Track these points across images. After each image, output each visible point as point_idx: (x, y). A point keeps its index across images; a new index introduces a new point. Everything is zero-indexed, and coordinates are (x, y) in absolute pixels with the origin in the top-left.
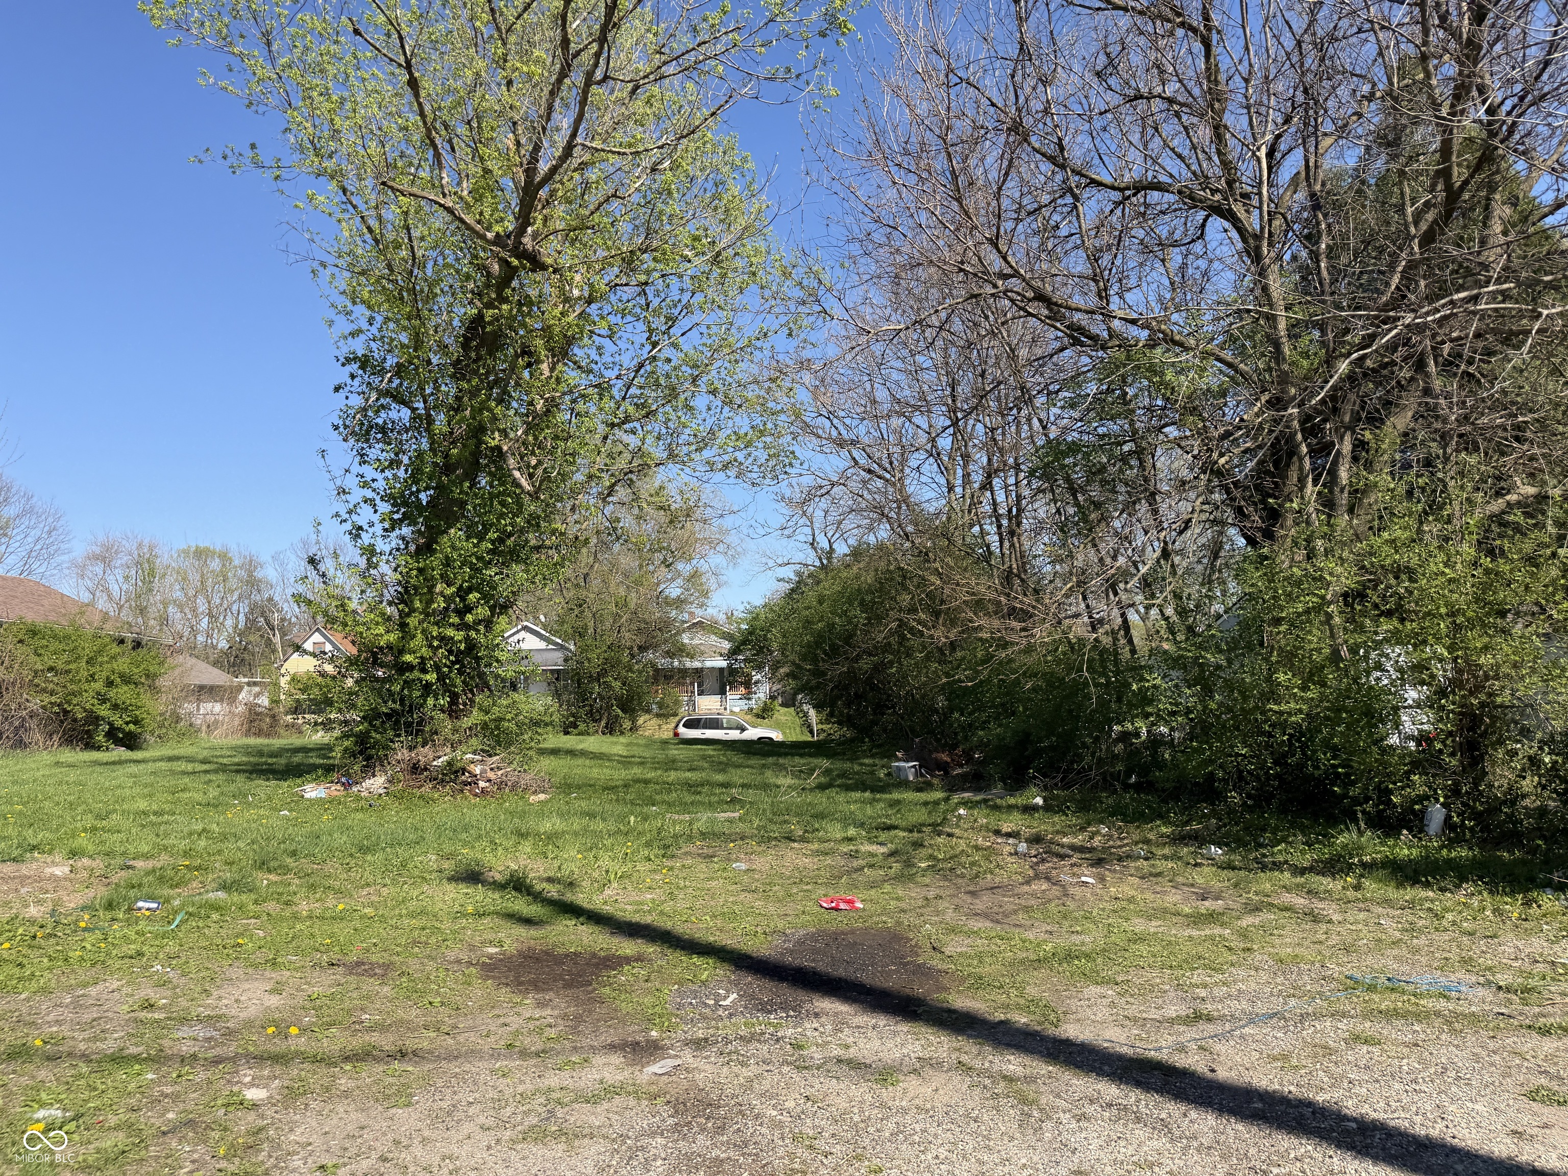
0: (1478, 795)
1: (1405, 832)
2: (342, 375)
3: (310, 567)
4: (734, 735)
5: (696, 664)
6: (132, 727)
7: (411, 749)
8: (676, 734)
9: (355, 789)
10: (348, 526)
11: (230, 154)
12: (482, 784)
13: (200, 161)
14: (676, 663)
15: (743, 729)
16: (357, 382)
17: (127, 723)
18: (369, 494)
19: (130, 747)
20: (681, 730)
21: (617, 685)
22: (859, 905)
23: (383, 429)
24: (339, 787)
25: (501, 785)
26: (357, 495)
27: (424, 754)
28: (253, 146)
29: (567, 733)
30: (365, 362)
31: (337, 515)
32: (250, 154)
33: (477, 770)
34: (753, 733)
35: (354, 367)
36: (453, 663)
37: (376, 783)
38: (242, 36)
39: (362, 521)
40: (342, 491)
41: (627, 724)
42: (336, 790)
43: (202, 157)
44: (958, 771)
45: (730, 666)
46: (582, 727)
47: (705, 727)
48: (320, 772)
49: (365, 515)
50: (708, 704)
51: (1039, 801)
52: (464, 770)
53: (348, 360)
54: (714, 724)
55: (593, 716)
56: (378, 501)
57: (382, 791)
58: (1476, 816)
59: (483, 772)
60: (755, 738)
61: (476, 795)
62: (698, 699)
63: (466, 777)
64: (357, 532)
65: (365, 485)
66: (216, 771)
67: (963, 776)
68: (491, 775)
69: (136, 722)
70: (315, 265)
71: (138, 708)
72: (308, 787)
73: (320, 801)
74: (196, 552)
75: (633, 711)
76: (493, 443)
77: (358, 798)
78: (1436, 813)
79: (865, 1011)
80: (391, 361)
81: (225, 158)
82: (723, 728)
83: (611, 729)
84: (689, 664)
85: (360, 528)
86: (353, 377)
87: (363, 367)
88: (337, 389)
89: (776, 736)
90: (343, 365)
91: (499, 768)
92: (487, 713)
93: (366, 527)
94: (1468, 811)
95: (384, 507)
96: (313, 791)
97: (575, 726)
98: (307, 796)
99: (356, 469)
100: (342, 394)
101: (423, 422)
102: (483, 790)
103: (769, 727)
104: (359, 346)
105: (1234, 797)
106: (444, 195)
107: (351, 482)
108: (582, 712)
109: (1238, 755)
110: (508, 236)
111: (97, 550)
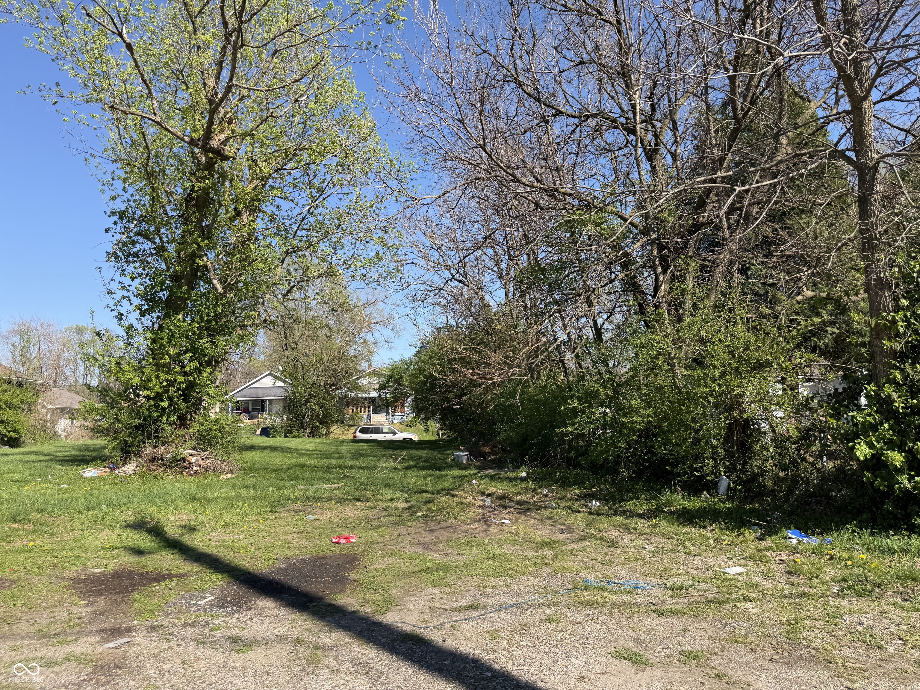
0: (743, 471)
1: (705, 492)
2: (109, 222)
3: (96, 337)
4: (390, 437)
5: (365, 395)
6: (12, 434)
7: (155, 447)
8: (355, 437)
9: (117, 471)
10: (115, 313)
11: (43, 89)
12: (195, 468)
13: (25, 93)
14: (353, 395)
15: (394, 433)
16: (118, 227)
17: (9, 432)
18: (126, 294)
19: (12, 446)
20: (358, 434)
21: (316, 408)
22: (353, 540)
23: (136, 255)
24: (107, 470)
25: (207, 469)
26: (119, 294)
27: (161, 450)
28: (58, 84)
29: (286, 436)
30: (122, 215)
31: (108, 306)
32: (55, 89)
33: (193, 460)
34: (400, 436)
35: (116, 218)
36: (181, 395)
37: (130, 468)
38: (47, 18)
39: (123, 310)
40: (110, 293)
41: (324, 431)
42: (104, 472)
43: (26, 90)
44: (492, 457)
45: (380, 396)
46: (295, 433)
47: (372, 432)
48: (99, 461)
49: (125, 307)
50: (378, 419)
51: (524, 474)
52: (184, 460)
53: (113, 213)
54: (378, 430)
55: (302, 426)
56: (132, 298)
57: (131, 472)
58: (744, 484)
59: (197, 461)
60: (401, 439)
61: (190, 475)
62: (372, 415)
63: (186, 464)
64: (120, 317)
65: (123, 288)
66: (51, 460)
67: (493, 461)
68: (201, 463)
69: (15, 431)
70: (88, 156)
71: (16, 422)
72: (87, 470)
73: (91, 478)
74: (76, 329)
75: (327, 423)
76: (201, 263)
77: (117, 477)
78: (724, 482)
79: (281, 606)
80: (138, 213)
81: (40, 91)
82: (383, 433)
83: (314, 434)
84: (361, 395)
85: (122, 314)
86: (115, 223)
87: (121, 218)
88: (107, 231)
89: (415, 437)
90: (109, 216)
91: (208, 459)
92: (202, 425)
93: (125, 314)
94: (739, 481)
95: (137, 301)
96: (90, 472)
97: (291, 433)
98: (85, 475)
99: (118, 278)
100: (110, 234)
101: (161, 250)
102: (196, 472)
103: (413, 432)
104: (120, 205)
105: (624, 472)
106: (155, 114)
107: (114, 286)
108: (296, 424)
109: (620, 447)
110: (199, 140)
111: (16, 328)
